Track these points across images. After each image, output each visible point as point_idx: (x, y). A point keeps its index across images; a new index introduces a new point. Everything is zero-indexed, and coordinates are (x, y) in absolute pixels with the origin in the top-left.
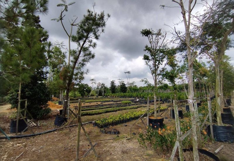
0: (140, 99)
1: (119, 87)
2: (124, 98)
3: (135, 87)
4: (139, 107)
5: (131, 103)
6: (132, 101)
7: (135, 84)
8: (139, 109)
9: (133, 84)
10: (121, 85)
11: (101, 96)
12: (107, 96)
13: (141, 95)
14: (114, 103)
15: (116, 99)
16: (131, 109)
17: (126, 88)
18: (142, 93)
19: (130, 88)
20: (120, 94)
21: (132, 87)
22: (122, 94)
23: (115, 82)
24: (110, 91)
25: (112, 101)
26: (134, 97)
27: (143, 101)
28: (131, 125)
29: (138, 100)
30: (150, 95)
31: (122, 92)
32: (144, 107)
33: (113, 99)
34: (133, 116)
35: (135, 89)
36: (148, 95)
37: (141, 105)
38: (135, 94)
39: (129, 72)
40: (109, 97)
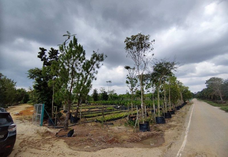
0: (121, 106)
1: (100, 95)
2: (106, 106)
3: (115, 95)
4: (121, 112)
5: (114, 109)
6: (115, 107)
7: (115, 92)
8: (121, 113)
9: (112, 92)
10: (103, 93)
11: (84, 103)
12: (90, 104)
13: (122, 103)
14: (100, 109)
15: (99, 106)
16: (115, 113)
17: (107, 96)
18: (122, 101)
19: (111, 96)
20: (103, 102)
21: (113, 94)
22: (104, 102)
23: (97, 91)
24: (93, 99)
25: (97, 108)
26: (115, 104)
27: (123, 107)
28: (119, 122)
29: (119, 107)
30: (128, 103)
31: (104, 99)
32: (125, 112)
33: (97, 106)
34: (119, 117)
35: (115, 97)
36: (127, 102)
37: (122, 111)
38: (116, 102)
39: (110, 81)
40: (92, 104)
